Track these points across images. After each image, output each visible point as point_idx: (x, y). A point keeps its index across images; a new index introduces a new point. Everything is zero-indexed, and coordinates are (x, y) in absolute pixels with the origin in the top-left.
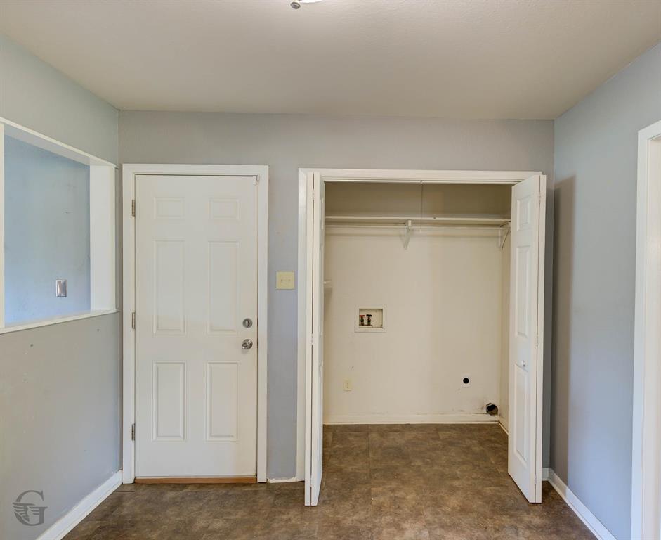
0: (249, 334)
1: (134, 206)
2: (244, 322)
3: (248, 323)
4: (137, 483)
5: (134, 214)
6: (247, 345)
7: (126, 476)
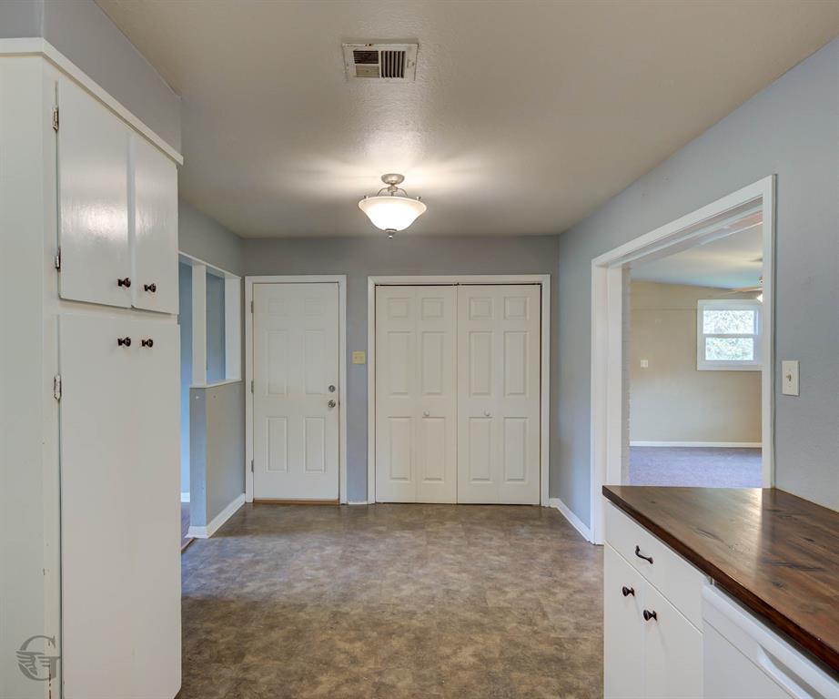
0: (333, 396)
1: (252, 306)
2: (330, 388)
3: (332, 389)
4: (256, 503)
5: (252, 311)
6: (332, 404)
7: (248, 497)
